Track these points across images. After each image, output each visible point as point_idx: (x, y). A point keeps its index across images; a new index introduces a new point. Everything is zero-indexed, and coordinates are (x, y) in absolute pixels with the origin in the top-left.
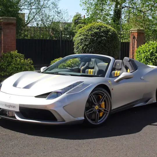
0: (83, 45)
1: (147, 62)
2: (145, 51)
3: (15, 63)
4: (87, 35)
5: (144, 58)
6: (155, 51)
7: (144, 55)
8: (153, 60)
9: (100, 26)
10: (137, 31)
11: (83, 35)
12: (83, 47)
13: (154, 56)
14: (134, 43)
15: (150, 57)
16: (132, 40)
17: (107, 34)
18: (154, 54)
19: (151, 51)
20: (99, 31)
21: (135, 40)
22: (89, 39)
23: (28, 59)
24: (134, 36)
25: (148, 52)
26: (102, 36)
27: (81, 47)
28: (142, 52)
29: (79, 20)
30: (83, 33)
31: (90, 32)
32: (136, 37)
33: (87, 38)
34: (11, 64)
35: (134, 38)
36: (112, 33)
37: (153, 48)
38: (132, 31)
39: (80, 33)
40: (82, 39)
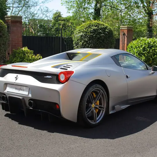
0: (83, 42)
1: (140, 56)
2: (137, 47)
3: (28, 59)
4: (86, 32)
5: (137, 52)
6: (147, 46)
7: (137, 50)
8: (146, 55)
9: (98, 24)
10: (126, 28)
11: (83, 32)
12: (83, 44)
13: (146, 51)
14: (124, 40)
15: (142, 52)
16: (122, 36)
17: (105, 31)
18: (146, 49)
19: (144, 46)
20: (97, 28)
21: (125, 36)
22: (89, 35)
23: (38, 55)
24: (124, 33)
25: (141, 47)
26: (101, 33)
27: (81, 43)
28: (135, 47)
29: (59, 17)
30: (82, 30)
31: (89, 29)
32: (126, 33)
33: (87, 35)
34: (24, 60)
35: (124, 34)
36: (109, 30)
37: (145, 44)
38: (122, 28)
39: (80, 30)
40: (82, 36)
